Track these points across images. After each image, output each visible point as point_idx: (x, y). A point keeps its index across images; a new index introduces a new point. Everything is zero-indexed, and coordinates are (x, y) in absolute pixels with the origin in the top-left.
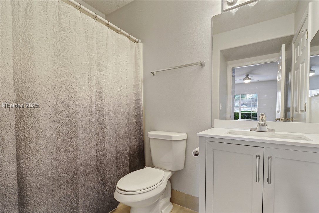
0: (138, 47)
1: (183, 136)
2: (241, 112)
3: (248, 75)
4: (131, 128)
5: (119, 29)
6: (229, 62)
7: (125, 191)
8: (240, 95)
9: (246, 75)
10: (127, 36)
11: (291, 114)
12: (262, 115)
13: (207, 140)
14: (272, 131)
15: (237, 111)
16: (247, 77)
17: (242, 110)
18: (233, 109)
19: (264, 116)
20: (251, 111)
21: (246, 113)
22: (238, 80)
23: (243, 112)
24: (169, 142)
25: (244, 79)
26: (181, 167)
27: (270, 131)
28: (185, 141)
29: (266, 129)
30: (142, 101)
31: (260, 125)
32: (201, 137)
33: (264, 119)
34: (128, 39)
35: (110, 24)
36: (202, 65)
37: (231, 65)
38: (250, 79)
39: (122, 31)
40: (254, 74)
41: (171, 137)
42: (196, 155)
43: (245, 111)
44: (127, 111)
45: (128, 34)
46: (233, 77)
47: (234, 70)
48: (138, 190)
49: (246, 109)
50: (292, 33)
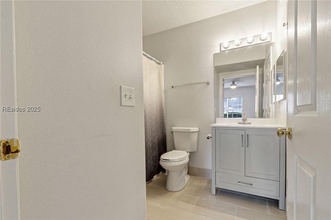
0: (161, 68)
1: (196, 129)
2: (229, 113)
3: (234, 82)
4: (157, 126)
5: (151, 57)
6: (220, 74)
7: (169, 160)
8: (228, 99)
9: (232, 82)
10: (154, 61)
11: (264, 114)
12: (244, 114)
13: (216, 129)
14: (250, 123)
15: (225, 113)
16: (233, 83)
17: (229, 112)
18: (224, 111)
19: (245, 115)
20: (236, 112)
21: (233, 114)
22: (227, 86)
23: (230, 113)
24: (189, 133)
25: (231, 85)
26: (195, 150)
27: (249, 124)
28: (198, 132)
29: (246, 122)
30: (164, 106)
31: (243, 120)
32: (212, 127)
33: (245, 117)
34: (155, 63)
35: (147, 55)
36: (208, 83)
37: (222, 76)
38: (236, 85)
39: (153, 58)
40: (239, 81)
41: (189, 130)
42: (208, 138)
43: (232, 113)
44: (156, 113)
45: (155, 60)
46: (223, 84)
47: (223, 80)
48: (176, 160)
49: (232, 110)
50: (263, 58)
